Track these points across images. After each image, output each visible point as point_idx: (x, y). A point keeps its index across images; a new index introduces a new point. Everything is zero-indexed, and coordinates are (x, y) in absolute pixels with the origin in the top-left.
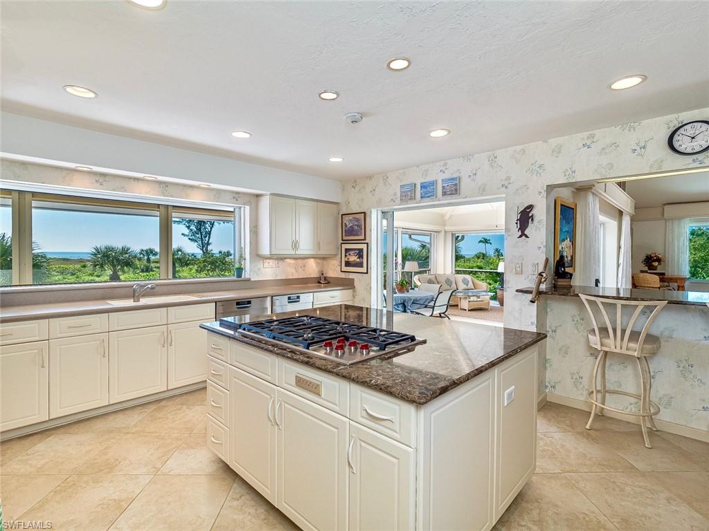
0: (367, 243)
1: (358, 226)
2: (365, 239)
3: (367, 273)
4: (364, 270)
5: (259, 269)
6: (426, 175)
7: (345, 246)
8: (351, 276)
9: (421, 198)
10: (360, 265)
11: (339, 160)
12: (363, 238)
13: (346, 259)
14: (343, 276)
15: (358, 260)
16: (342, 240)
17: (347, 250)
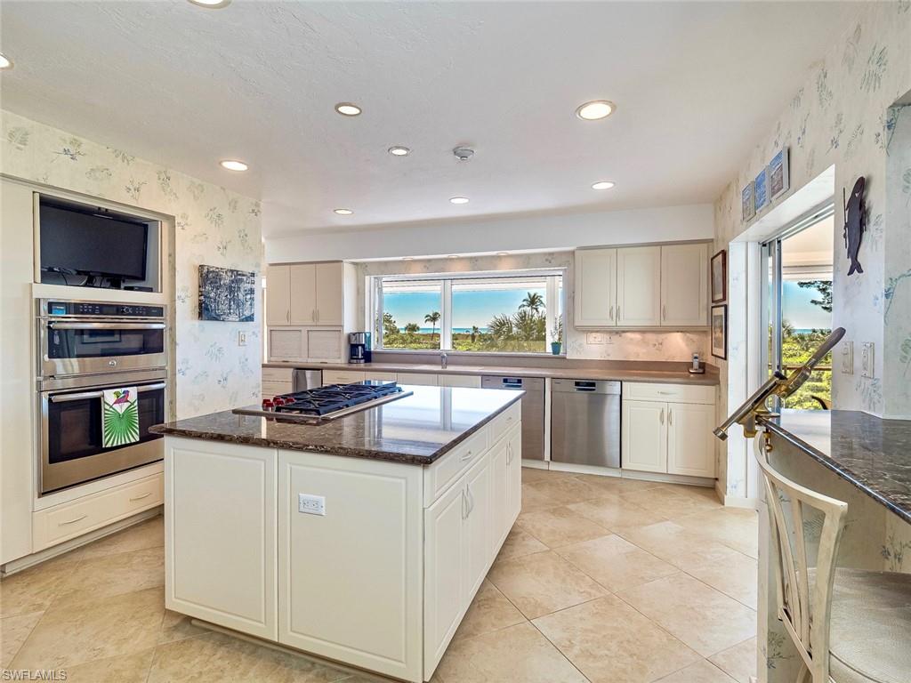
0: (725, 306)
1: (720, 276)
2: (725, 298)
3: (726, 358)
4: (724, 351)
5: (580, 345)
7: (714, 312)
8: (718, 363)
9: (756, 208)
10: (722, 343)
12: (723, 296)
13: (715, 334)
14: (714, 361)
15: (721, 335)
16: (713, 301)
17: (715, 319)
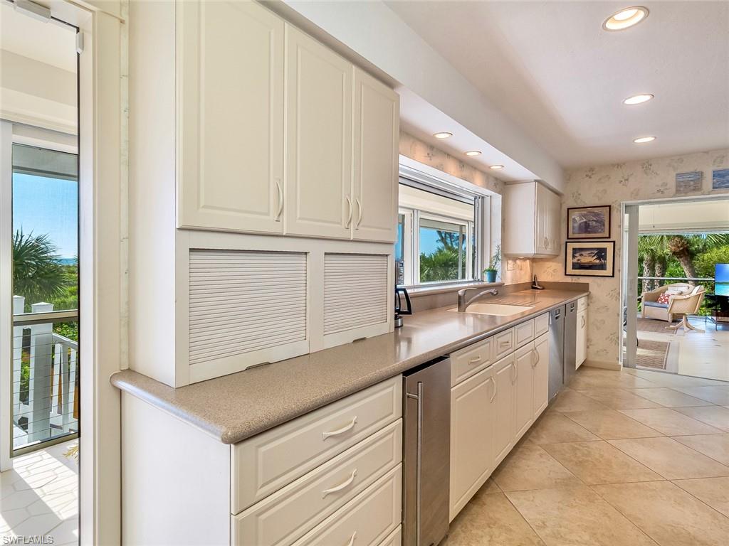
0: (614, 242)
1: (597, 221)
2: (609, 237)
3: (613, 276)
4: (609, 271)
6: (722, 162)
7: (571, 246)
8: (582, 280)
9: (714, 188)
10: (603, 267)
11: (649, 139)
12: (608, 236)
13: (575, 260)
14: (569, 280)
15: (598, 261)
16: (568, 238)
17: (575, 250)
